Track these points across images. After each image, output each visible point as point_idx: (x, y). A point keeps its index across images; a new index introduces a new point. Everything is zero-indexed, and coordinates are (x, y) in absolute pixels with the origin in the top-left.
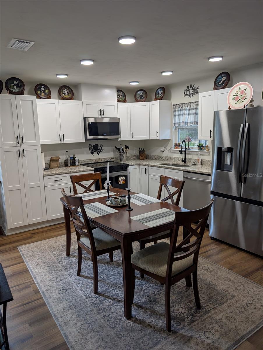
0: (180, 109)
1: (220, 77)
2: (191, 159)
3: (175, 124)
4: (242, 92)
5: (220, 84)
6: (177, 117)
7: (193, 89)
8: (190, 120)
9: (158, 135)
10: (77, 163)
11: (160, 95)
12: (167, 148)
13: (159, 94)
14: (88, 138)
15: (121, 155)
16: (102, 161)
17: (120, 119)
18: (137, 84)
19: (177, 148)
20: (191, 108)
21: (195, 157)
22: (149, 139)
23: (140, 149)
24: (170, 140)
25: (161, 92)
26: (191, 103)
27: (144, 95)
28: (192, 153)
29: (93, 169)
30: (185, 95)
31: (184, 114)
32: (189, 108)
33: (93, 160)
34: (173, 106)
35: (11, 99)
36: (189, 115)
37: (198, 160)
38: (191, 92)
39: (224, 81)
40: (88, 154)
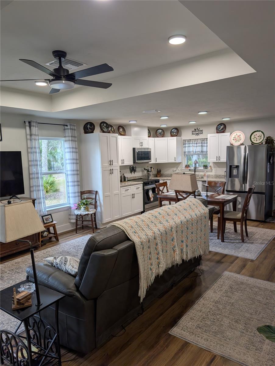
0: (189, 143)
1: (220, 126)
2: (198, 175)
3: (185, 152)
4: (238, 136)
5: (220, 130)
6: (187, 148)
7: (199, 131)
8: (198, 150)
9: (176, 160)
10: (127, 180)
11: (175, 133)
12: (178, 168)
13: (173, 132)
14: (136, 162)
15: (148, 174)
16: (137, 178)
17: (151, 149)
18: (166, 126)
19: (187, 168)
20: (198, 142)
21: (202, 174)
22: (167, 162)
23: (158, 169)
24: (181, 163)
25: (175, 131)
26: (197, 139)
27: (162, 133)
28: (199, 171)
29: (143, 182)
30: (193, 134)
31: (193, 146)
32: (196, 142)
33: (132, 178)
34: (183, 141)
35: (107, 136)
36: (196, 147)
37: (205, 175)
38: (197, 132)
39: (223, 128)
40: (129, 173)
